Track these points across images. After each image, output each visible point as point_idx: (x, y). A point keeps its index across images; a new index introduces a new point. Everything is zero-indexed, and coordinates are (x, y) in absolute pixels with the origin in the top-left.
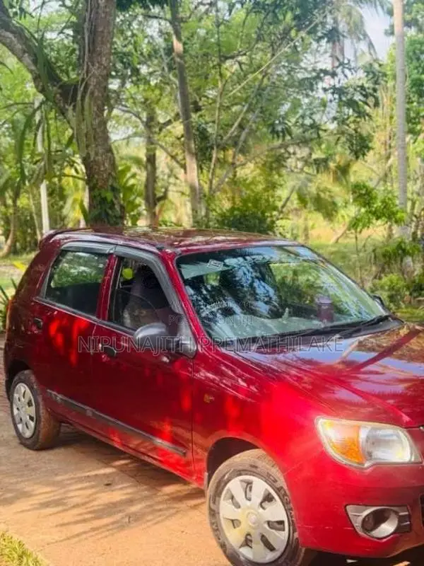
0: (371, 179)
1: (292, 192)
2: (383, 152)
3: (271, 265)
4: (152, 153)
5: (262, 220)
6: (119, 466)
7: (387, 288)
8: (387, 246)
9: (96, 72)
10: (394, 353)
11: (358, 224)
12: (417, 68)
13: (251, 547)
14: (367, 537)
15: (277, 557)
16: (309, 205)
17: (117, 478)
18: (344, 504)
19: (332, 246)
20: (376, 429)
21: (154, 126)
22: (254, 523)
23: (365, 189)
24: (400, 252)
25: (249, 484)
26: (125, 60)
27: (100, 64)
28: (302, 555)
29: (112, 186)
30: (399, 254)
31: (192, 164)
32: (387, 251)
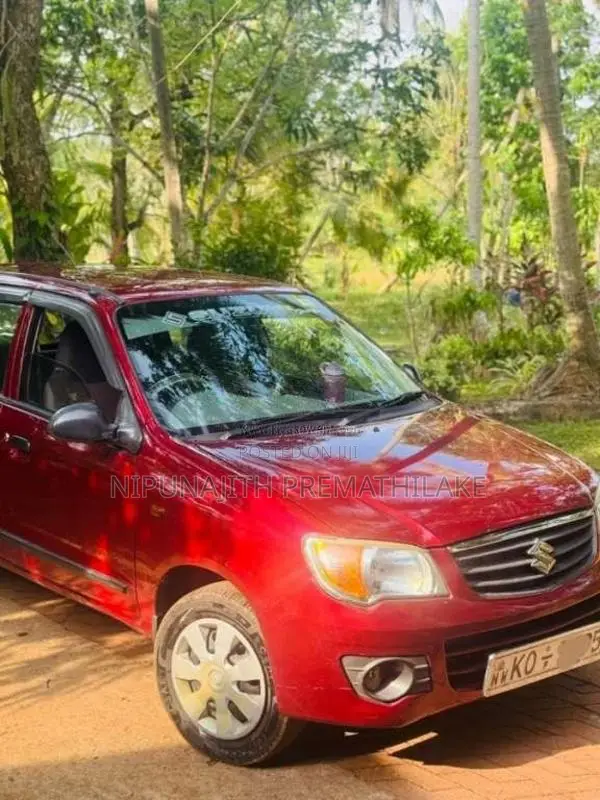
0: (434, 202)
1: (325, 219)
2: (452, 163)
3: (264, 321)
4: (119, 158)
5: (270, 258)
6: (41, 608)
7: (446, 354)
8: (451, 296)
9: (19, 35)
10: (450, 446)
11: (410, 265)
12: (499, 44)
13: (214, 718)
14: (372, 701)
15: (249, 731)
16: (349, 238)
17: (37, 625)
18: (339, 655)
19: (382, 296)
20: (386, 551)
21: (121, 119)
22: (219, 684)
23: (420, 215)
24: (468, 304)
25: (213, 629)
26: (74, 20)
27: (26, 24)
28: (284, 727)
29: (45, 204)
30: (466, 308)
31: (173, 177)
32: (449, 303)
